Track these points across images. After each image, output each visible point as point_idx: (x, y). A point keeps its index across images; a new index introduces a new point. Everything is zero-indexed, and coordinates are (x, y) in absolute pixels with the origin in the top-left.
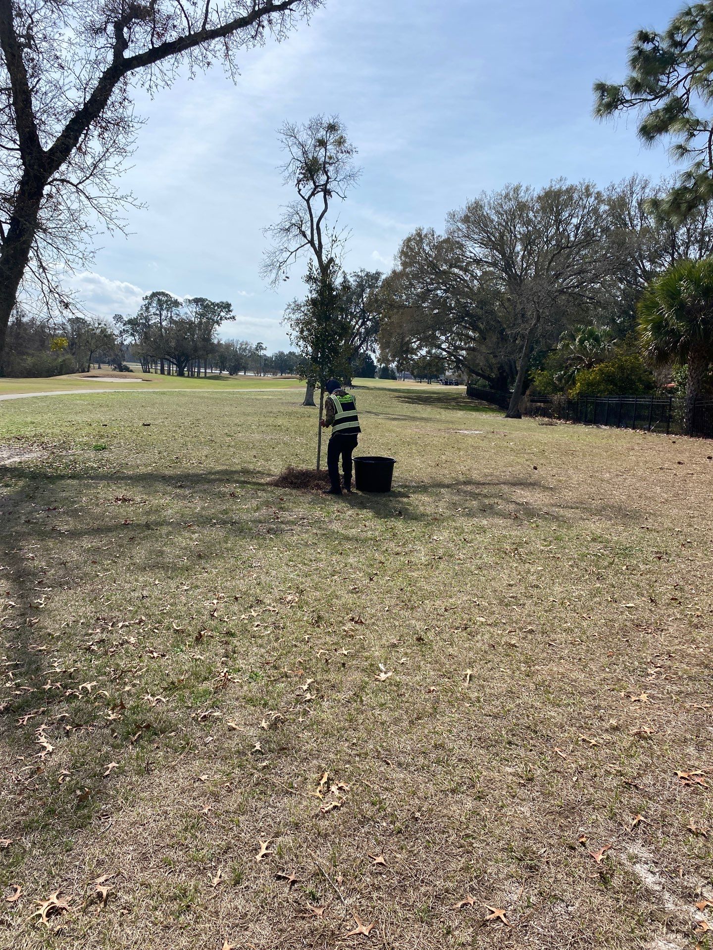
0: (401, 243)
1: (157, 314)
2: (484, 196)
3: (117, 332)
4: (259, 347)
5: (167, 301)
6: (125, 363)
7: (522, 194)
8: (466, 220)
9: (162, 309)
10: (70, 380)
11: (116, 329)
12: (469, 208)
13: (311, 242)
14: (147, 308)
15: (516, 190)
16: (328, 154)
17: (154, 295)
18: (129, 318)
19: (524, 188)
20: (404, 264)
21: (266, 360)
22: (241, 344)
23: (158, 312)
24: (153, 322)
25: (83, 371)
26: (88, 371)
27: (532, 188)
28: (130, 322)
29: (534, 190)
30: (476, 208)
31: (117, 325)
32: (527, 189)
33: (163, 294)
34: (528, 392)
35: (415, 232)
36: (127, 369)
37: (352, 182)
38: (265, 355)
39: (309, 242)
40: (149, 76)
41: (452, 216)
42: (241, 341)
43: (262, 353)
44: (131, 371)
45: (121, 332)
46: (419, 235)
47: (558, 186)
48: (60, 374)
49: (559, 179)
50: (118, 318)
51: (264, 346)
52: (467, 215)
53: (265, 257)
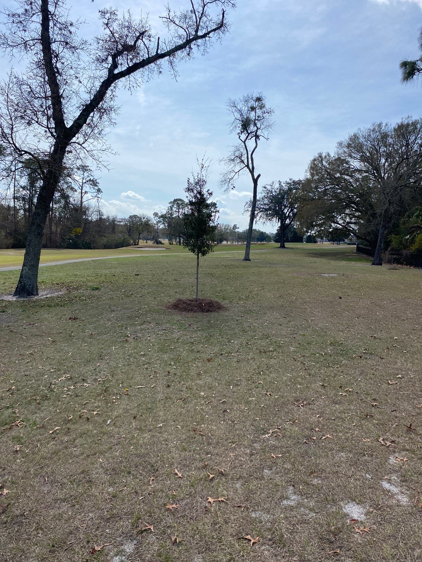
0: (309, 162)
1: (177, 212)
2: (359, 131)
3: (155, 222)
4: (235, 227)
5: (182, 204)
6: (159, 239)
7: (383, 128)
8: (349, 146)
9: (179, 208)
10: (127, 250)
11: (154, 221)
12: (350, 138)
13: (248, 166)
14: (171, 208)
15: (380, 125)
16: (257, 115)
17: (175, 200)
18: (162, 214)
19: (384, 124)
20: (312, 175)
21: (238, 234)
22: (225, 226)
23: (177, 210)
24: (175, 216)
25: (135, 245)
26: (138, 245)
27: (389, 124)
28: (162, 216)
29: (391, 125)
30: (354, 138)
31: (155, 219)
32: (386, 125)
33: (180, 200)
34: (389, 249)
35: (317, 155)
36: (161, 243)
37: (270, 129)
38: (238, 232)
39: (246, 166)
40: (129, 82)
41: (340, 144)
42: (225, 224)
43: (237, 230)
44: (163, 244)
45: (157, 222)
46: (320, 157)
47: (406, 121)
48: (122, 246)
49: (407, 117)
50: (156, 214)
51: (237, 226)
52: (349, 144)
53: (221, 176)
